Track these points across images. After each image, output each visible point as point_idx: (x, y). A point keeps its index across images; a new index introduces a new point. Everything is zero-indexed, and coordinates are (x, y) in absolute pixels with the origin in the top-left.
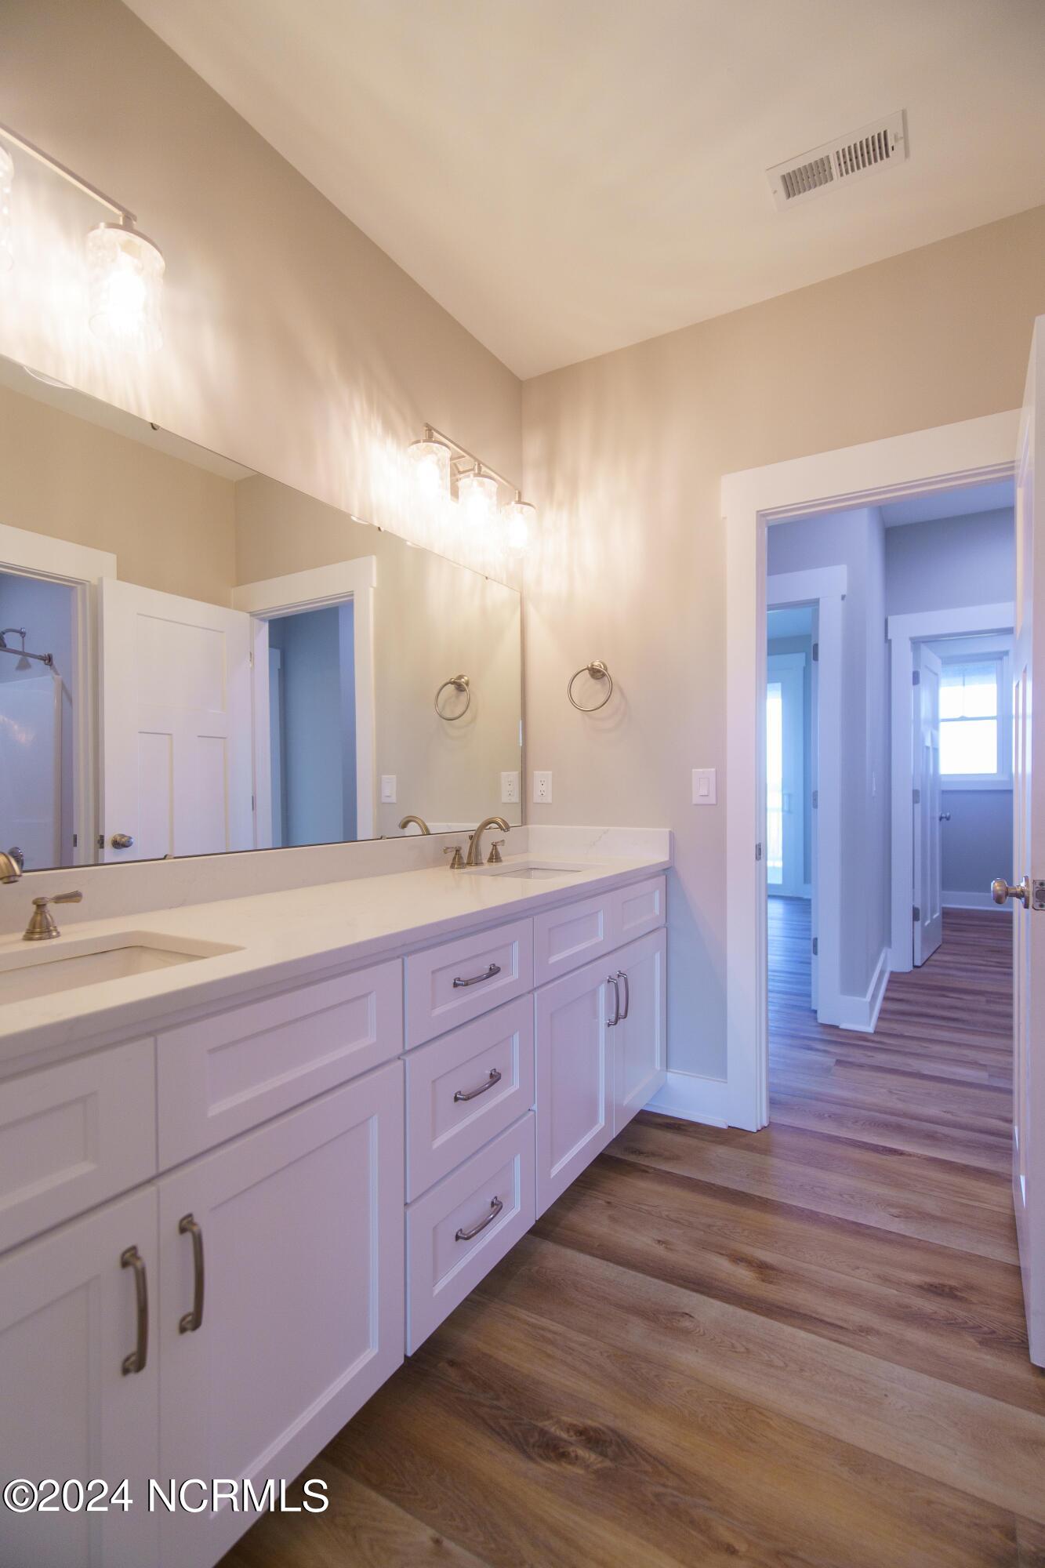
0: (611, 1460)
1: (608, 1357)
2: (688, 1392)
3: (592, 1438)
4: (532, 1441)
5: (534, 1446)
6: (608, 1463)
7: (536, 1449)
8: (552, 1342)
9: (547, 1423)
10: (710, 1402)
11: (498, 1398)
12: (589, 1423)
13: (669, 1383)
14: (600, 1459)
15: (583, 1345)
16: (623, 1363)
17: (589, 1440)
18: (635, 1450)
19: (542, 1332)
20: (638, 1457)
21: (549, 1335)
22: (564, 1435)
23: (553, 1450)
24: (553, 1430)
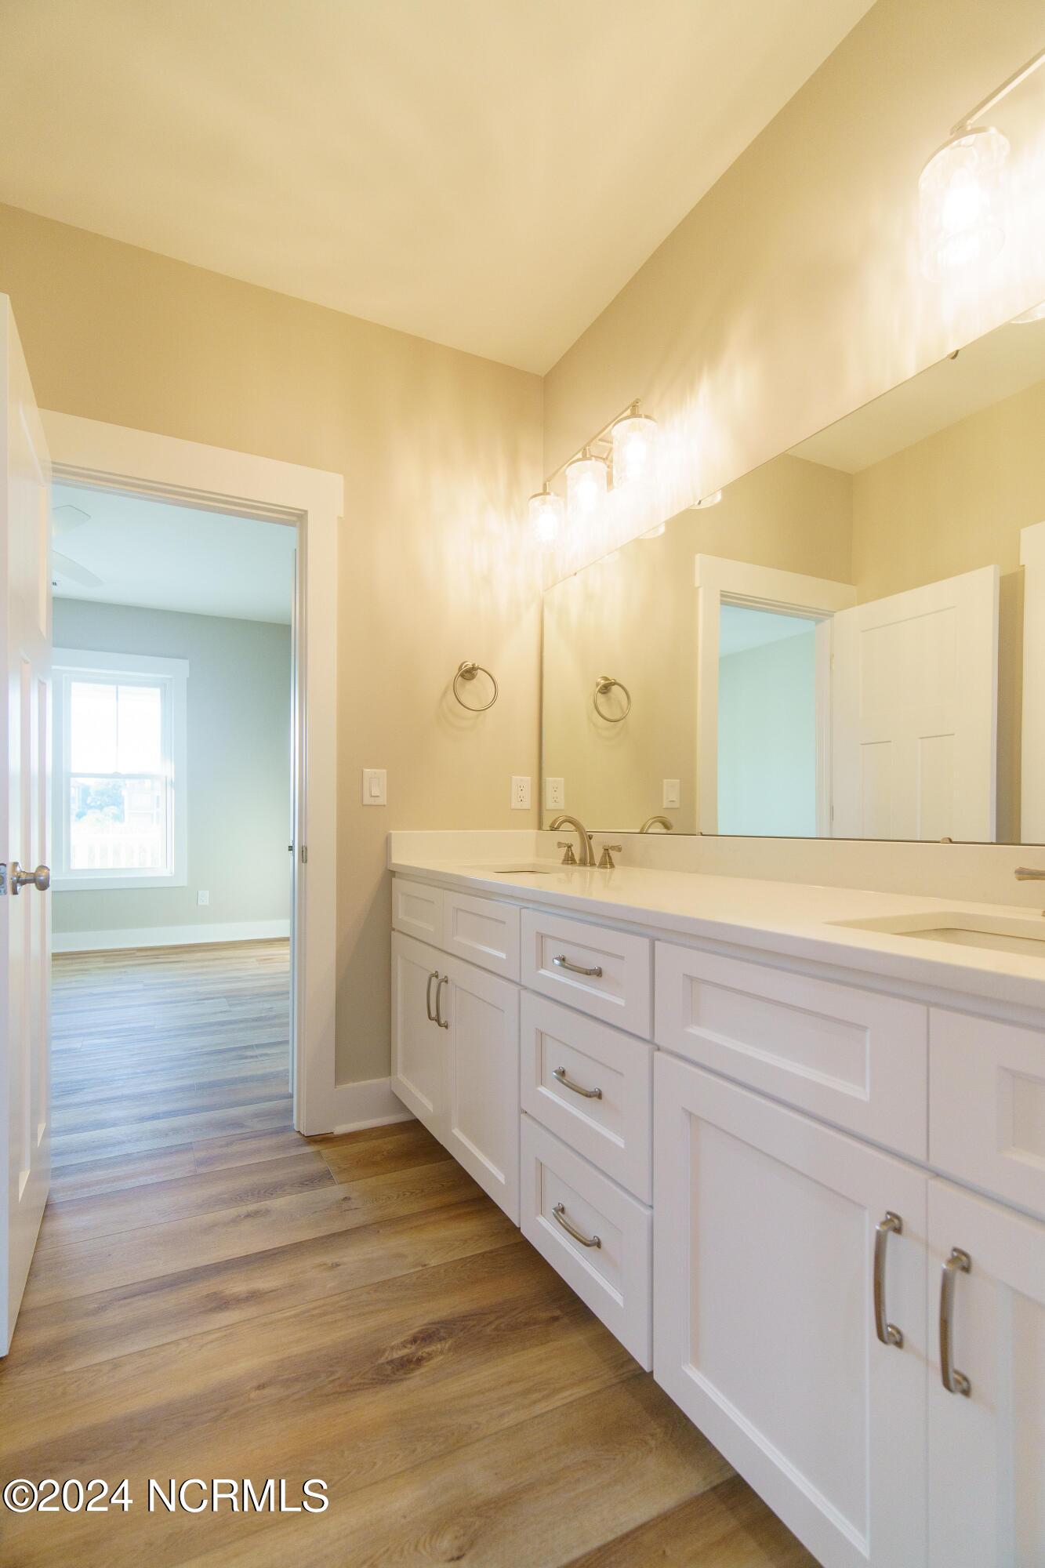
0: (383, 1364)
1: (470, 1427)
2: (375, 1463)
3: (407, 1365)
4: (442, 1330)
5: (438, 1329)
6: (382, 1360)
7: (434, 1330)
8: (526, 1392)
9: (447, 1345)
10: (349, 1473)
11: (496, 1329)
12: (423, 1370)
13: (398, 1455)
14: (389, 1359)
15: (502, 1416)
16: (453, 1434)
17: (410, 1361)
18: (372, 1383)
19: (545, 1392)
20: (366, 1381)
21: (536, 1396)
22: (428, 1350)
23: (426, 1337)
24: (439, 1346)
